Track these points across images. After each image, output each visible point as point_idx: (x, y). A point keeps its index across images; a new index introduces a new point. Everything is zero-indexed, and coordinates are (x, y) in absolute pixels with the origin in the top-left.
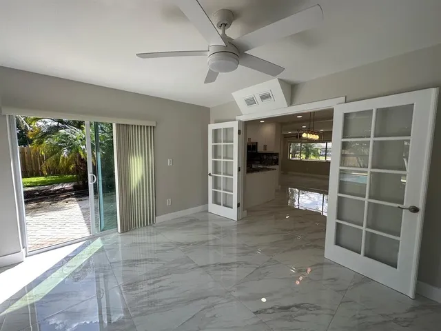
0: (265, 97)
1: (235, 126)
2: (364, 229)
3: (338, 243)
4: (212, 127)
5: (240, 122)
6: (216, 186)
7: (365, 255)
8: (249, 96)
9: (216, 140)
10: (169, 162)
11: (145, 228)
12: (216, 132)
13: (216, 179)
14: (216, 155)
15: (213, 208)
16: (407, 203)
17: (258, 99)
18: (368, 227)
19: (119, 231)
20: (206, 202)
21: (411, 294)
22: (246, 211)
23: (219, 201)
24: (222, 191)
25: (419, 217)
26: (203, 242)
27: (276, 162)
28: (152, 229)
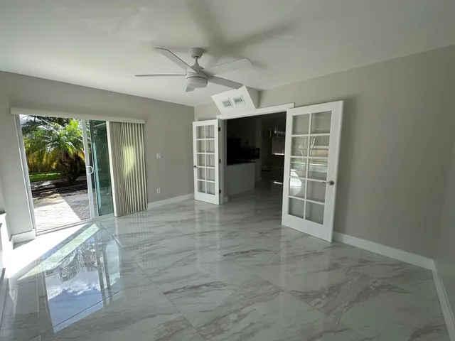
0: (237, 101)
1: (215, 123)
2: (305, 200)
3: (290, 213)
4: (196, 124)
5: (219, 120)
6: (201, 176)
7: (306, 219)
8: (225, 99)
9: (200, 136)
10: (158, 156)
11: (139, 213)
12: (200, 128)
13: (200, 171)
14: (200, 150)
15: (199, 196)
16: (328, 180)
17: (233, 101)
18: (307, 198)
19: (116, 215)
20: (192, 191)
21: (330, 240)
22: (227, 198)
23: (203, 190)
24: (206, 181)
25: (334, 188)
26: (189, 220)
27: (258, 156)
28: (144, 214)
